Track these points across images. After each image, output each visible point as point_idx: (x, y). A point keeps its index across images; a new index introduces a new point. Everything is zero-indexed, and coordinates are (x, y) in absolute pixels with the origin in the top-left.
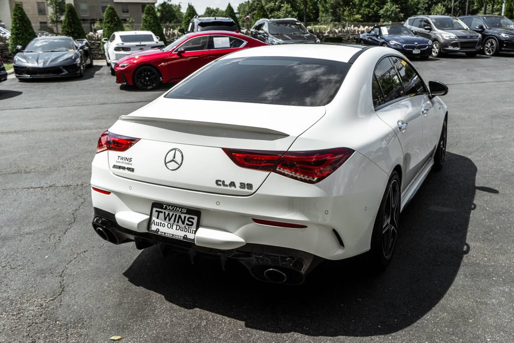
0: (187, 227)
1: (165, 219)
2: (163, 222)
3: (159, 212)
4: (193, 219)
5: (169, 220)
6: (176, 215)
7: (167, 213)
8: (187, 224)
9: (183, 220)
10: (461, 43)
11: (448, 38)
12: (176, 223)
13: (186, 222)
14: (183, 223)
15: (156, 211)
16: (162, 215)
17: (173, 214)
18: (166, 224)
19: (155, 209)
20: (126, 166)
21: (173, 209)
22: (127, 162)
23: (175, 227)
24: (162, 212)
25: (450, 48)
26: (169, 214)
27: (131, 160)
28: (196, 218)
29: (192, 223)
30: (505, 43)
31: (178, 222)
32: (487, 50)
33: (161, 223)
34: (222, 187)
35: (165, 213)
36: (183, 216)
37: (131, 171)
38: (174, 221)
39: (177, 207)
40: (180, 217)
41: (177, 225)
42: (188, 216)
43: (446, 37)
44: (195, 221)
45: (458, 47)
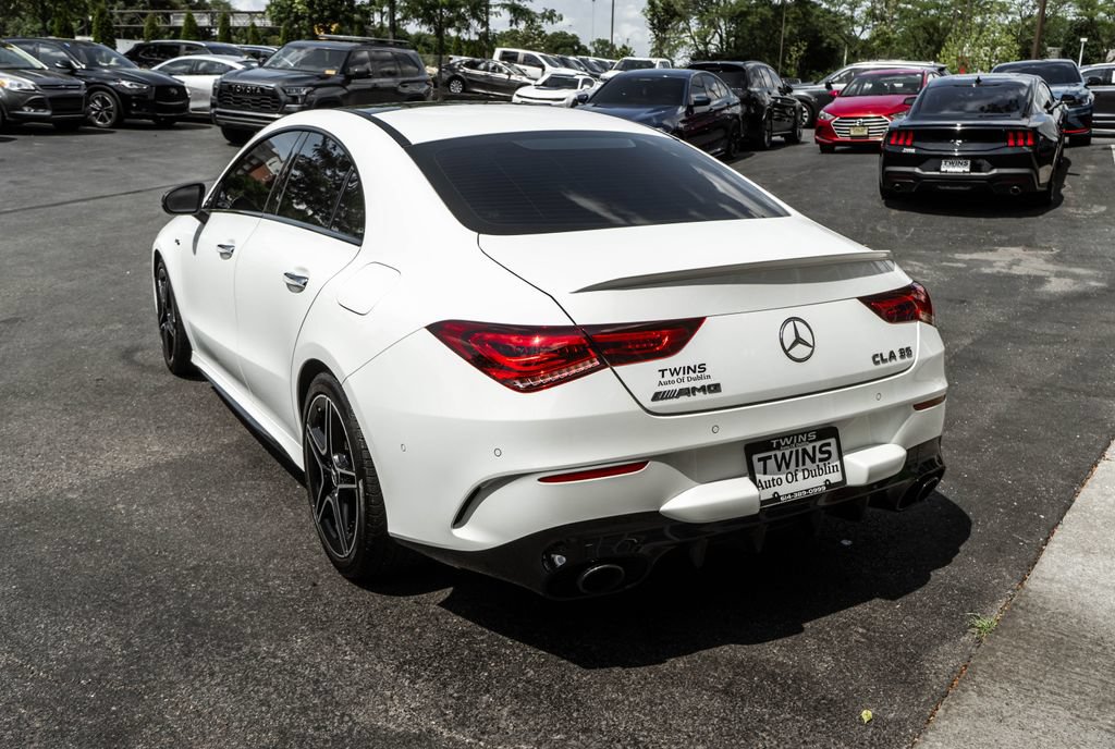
0: (821, 465)
1: (779, 468)
2: (776, 477)
3: (764, 460)
4: (829, 444)
5: (788, 466)
6: (797, 451)
7: (779, 454)
8: (821, 460)
9: (811, 454)
10: (52, 99)
11: (16, 89)
12: (801, 467)
13: (818, 456)
14: (813, 461)
15: (760, 460)
16: (771, 464)
17: (791, 452)
18: (783, 477)
19: (755, 458)
20: (698, 384)
21: (792, 442)
22: (692, 374)
23: (800, 475)
24: (770, 457)
25: (27, 111)
26: (783, 455)
27: (702, 367)
28: (832, 441)
29: (829, 453)
30: (134, 101)
31: (804, 464)
32: (96, 115)
33: (773, 480)
34: (882, 365)
35: (775, 456)
36: (809, 448)
37: (711, 392)
38: (797, 465)
39: (798, 435)
40: (805, 451)
41: (803, 470)
42: (818, 444)
43: (11, 85)
44: (833, 449)
45: (46, 108)
